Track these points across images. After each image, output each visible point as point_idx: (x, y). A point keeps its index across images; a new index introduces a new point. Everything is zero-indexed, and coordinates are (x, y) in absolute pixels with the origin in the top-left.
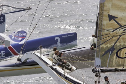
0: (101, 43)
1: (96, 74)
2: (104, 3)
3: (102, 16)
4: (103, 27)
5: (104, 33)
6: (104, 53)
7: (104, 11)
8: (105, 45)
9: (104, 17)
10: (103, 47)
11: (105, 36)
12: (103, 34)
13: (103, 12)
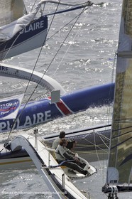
0: (119, 141)
1: (110, 195)
2: (124, 73)
3: (121, 96)
4: (122, 114)
5: (124, 125)
6: (124, 158)
7: (124, 87)
8: (127, 145)
9: (124, 98)
10: (122, 149)
11: (126, 131)
12: (123, 127)
13: (122, 89)
